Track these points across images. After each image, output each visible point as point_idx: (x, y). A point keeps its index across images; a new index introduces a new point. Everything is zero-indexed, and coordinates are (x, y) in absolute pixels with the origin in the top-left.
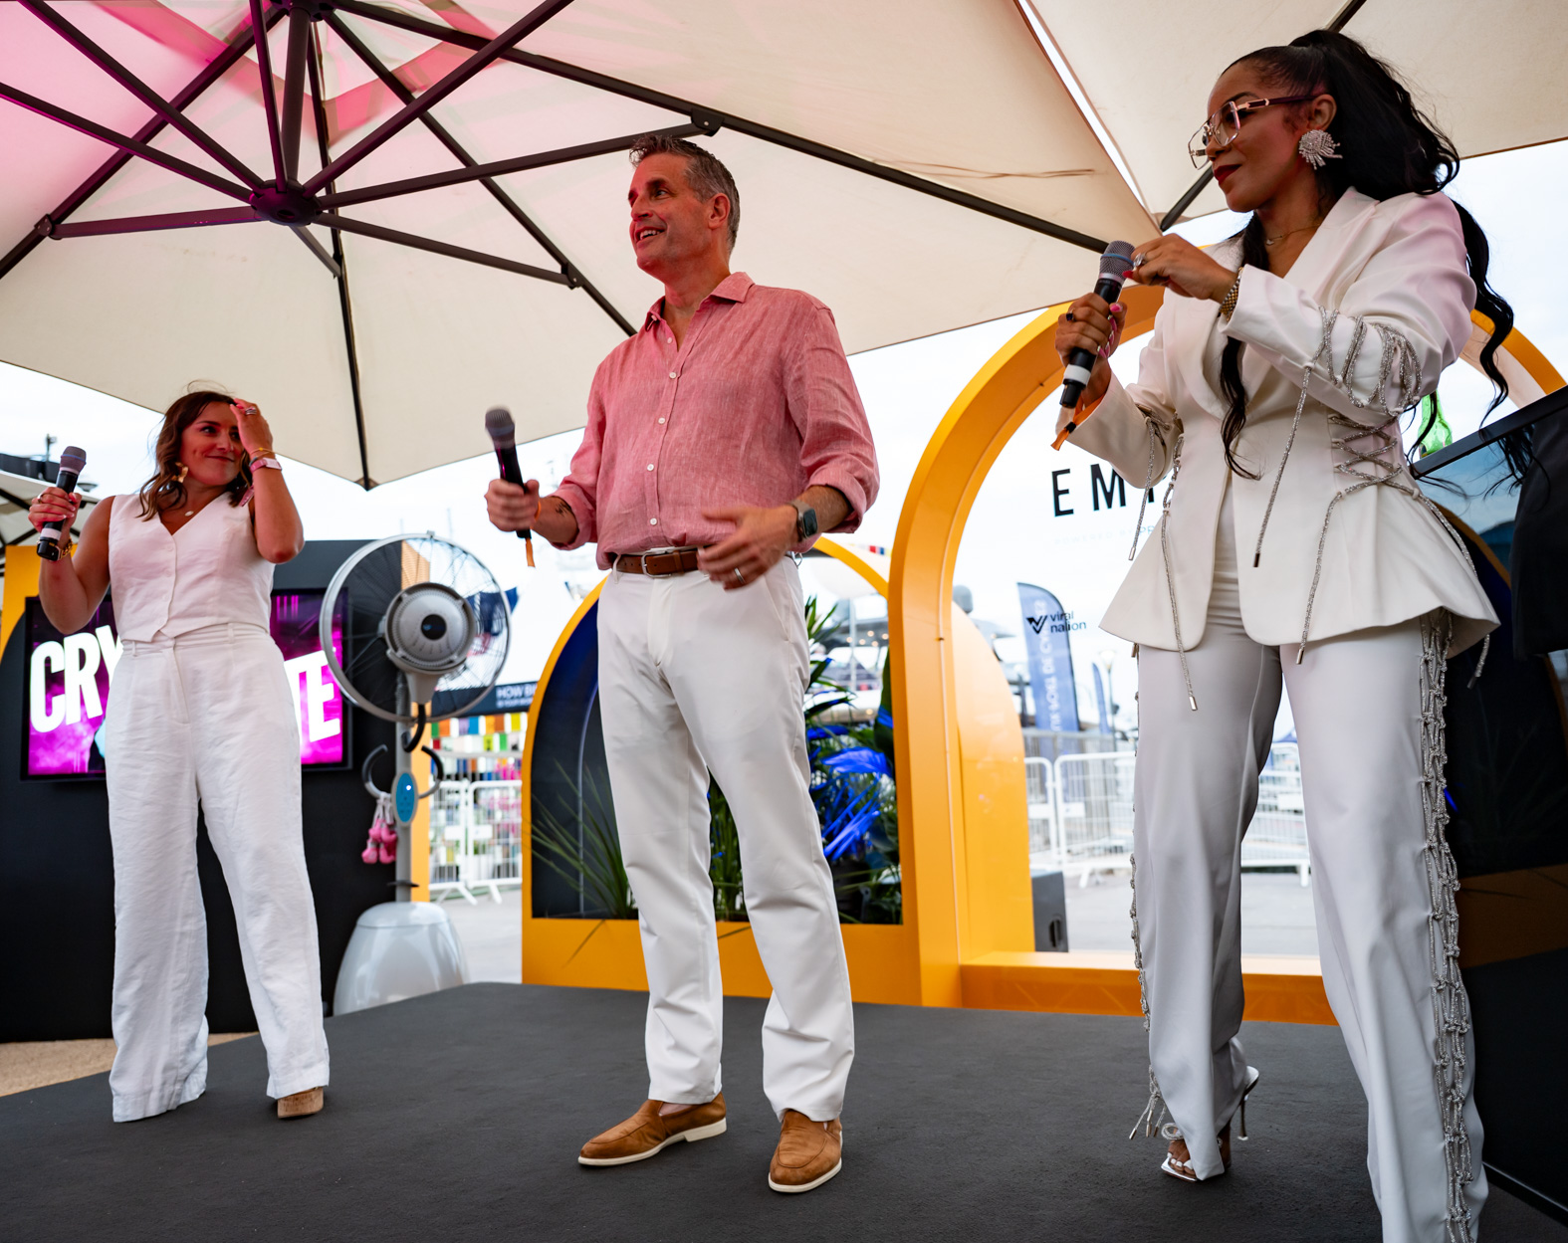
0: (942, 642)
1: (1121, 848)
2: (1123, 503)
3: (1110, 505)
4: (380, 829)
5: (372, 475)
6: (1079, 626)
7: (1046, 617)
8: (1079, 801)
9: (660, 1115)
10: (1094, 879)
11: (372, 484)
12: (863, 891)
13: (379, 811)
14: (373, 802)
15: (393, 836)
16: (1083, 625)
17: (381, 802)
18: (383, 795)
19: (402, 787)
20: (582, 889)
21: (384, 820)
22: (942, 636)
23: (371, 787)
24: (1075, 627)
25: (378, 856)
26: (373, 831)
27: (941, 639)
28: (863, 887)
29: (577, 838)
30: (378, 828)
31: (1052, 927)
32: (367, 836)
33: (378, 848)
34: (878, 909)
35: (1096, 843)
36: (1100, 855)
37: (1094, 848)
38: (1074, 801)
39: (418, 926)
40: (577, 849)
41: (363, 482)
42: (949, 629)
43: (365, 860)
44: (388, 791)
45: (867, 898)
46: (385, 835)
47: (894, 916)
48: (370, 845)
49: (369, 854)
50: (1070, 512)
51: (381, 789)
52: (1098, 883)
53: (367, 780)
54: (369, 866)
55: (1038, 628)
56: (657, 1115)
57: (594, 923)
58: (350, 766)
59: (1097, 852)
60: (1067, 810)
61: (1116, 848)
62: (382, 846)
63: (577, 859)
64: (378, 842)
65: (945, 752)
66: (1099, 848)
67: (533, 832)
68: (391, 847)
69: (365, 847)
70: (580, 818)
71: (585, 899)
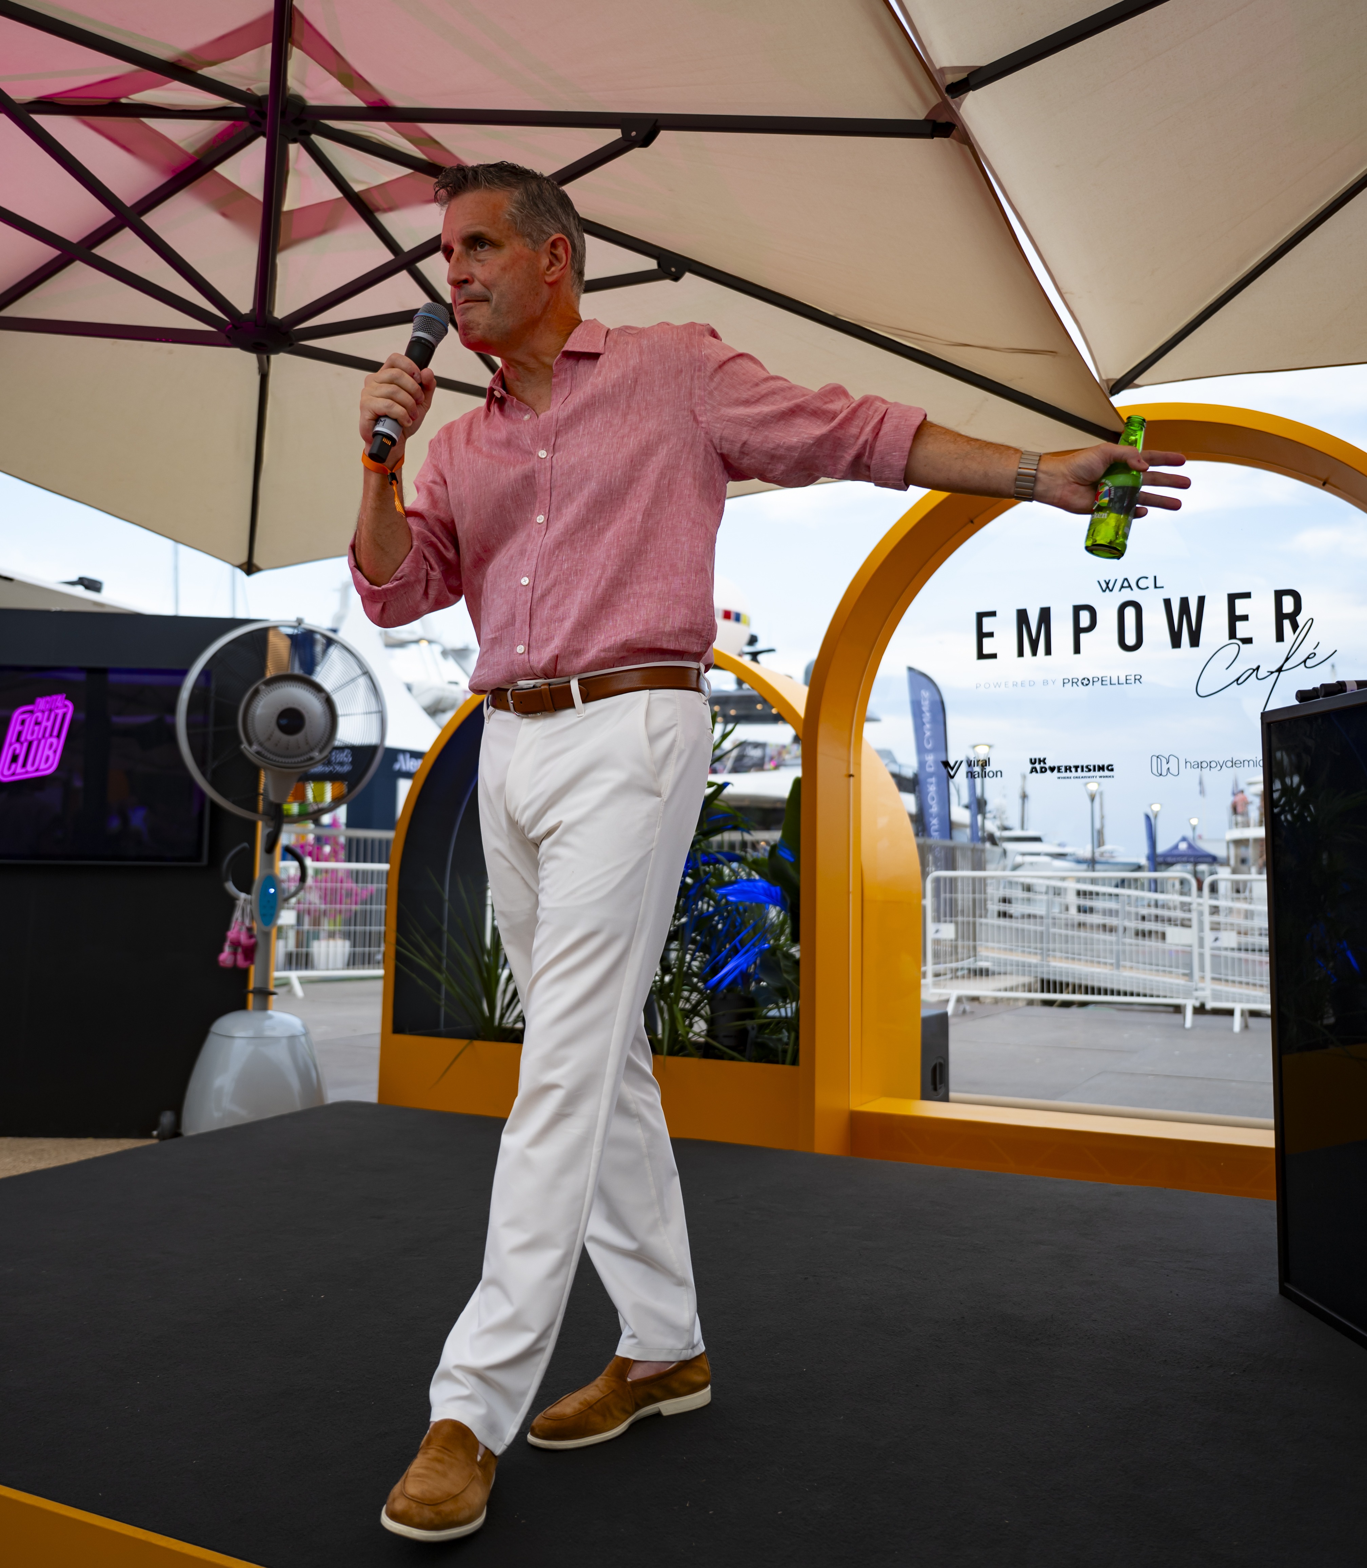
0: (852, 778)
1: (987, 971)
2: (1048, 652)
3: (1034, 653)
4: (239, 932)
5: (257, 560)
6: (995, 774)
7: (961, 762)
8: (951, 922)
9: (629, 1380)
10: (961, 1008)
11: (254, 569)
12: (749, 1028)
13: (237, 914)
14: (231, 902)
15: (253, 940)
16: (999, 774)
17: (240, 903)
18: (243, 895)
19: (265, 889)
20: (443, 1003)
21: (243, 923)
22: (851, 773)
23: (230, 887)
24: (991, 774)
25: (235, 960)
26: (232, 934)
27: (851, 776)
28: (749, 1024)
29: (441, 948)
30: (237, 930)
31: (934, 1069)
32: (223, 939)
33: (235, 953)
34: (763, 1046)
35: (959, 965)
36: (963, 977)
37: (957, 970)
38: (945, 922)
39: (276, 1039)
40: (440, 958)
41: (245, 567)
42: (858, 764)
43: (222, 964)
44: (248, 891)
45: (753, 1034)
46: (243, 939)
47: (780, 1054)
48: (227, 949)
49: (226, 956)
50: (994, 656)
51: (241, 890)
52: (964, 1012)
53: (227, 880)
54: (225, 971)
55: (952, 773)
56: (625, 1381)
57: (461, 1043)
58: (205, 861)
59: (960, 973)
60: (937, 931)
61: (981, 971)
62: (240, 950)
63: (439, 970)
64: (236, 944)
65: (849, 893)
66: (962, 969)
67: (398, 942)
68: (249, 952)
69: (221, 950)
70: (445, 927)
71: (446, 1013)
